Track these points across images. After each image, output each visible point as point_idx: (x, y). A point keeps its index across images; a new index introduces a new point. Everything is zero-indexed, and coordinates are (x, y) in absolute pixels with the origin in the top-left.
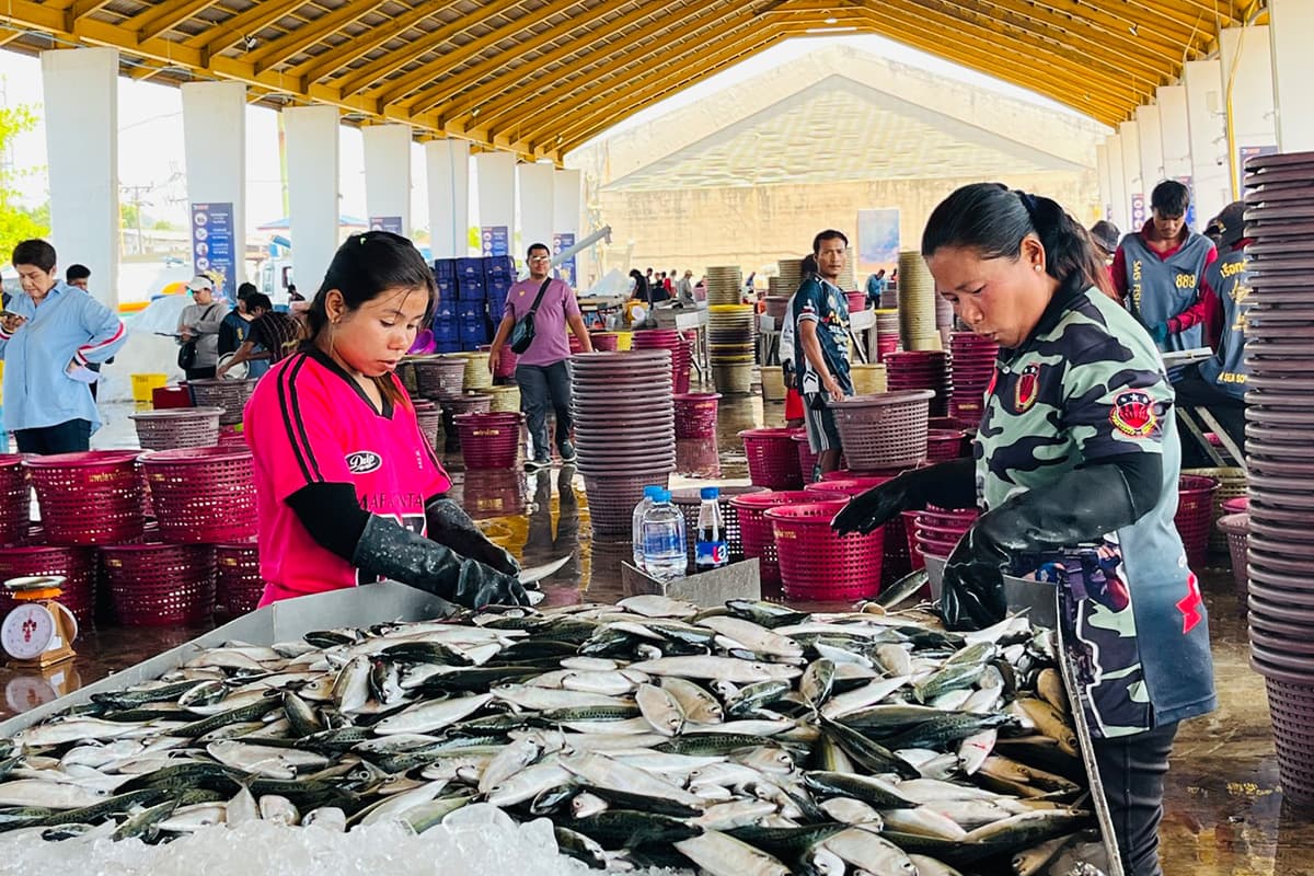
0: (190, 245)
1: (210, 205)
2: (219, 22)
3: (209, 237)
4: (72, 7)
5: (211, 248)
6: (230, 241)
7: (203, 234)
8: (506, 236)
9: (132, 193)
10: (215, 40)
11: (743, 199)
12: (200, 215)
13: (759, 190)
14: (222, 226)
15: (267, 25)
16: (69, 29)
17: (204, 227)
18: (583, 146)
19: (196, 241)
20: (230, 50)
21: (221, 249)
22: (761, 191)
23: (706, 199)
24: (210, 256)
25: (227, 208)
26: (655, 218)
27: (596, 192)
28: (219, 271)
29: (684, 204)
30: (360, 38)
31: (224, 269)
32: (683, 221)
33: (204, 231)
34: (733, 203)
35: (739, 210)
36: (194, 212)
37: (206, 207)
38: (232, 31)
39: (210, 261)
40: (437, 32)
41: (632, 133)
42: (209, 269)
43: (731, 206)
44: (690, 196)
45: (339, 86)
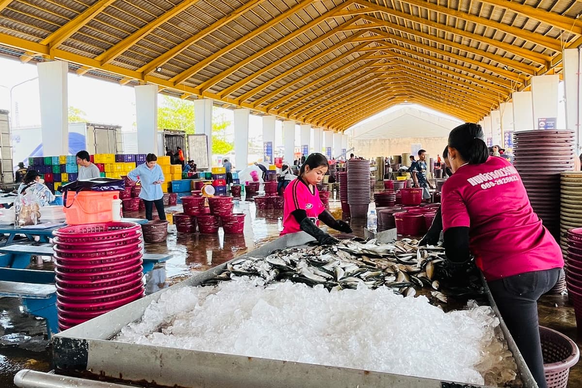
2: (271, 103)
3: (267, 149)
5: (267, 152)
6: (271, 150)
8: (331, 149)
10: (270, 107)
12: (265, 144)
14: (270, 147)
15: (281, 104)
16: (240, 105)
17: (266, 147)
18: (348, 129)
19: (264, 150)
20: (273, 109)
21: (269, 151)
23: (376, 141)
25: (271, 143)
27: (351, 140)
32: (371, 146)
35: (384, 144)
37: (267, 143)
38: (273, 105)
39: (267, 154)
40: (317, 105)
42: (267, 156)
43: (382, 143)
44: (372, 141)
45: (296, 116)
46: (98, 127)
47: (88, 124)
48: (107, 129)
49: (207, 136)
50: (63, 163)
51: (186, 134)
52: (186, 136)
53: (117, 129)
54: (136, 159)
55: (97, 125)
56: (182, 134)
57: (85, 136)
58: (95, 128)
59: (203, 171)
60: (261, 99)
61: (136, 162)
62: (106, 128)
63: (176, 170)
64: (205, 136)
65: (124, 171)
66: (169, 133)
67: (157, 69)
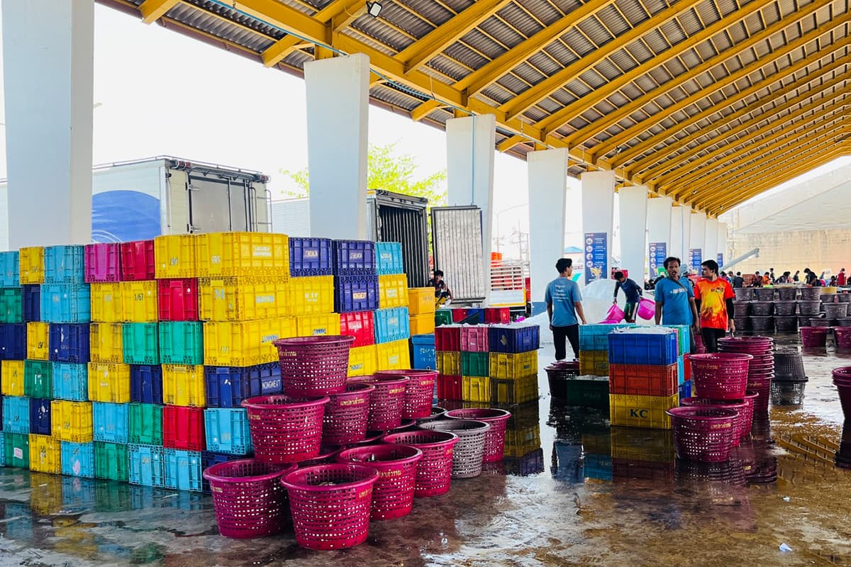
0: (583, 255)
1: (594, 234)
2: (603, 141)
3: (594, 251)
4: (545, 128)
5: (594, 256)
6: (605, 252)
7: (590, 249)
8: (700, 254)
9: (496, 240)
10: (599, 150)
11: (812, 236)
12: (589, 239)
13: (821, 232)
14: (600, 245)
15: (623, 144)
16: (543, 139)
17: (591, 245)
18: (728, 211)
19: (587, 253)
20: (603, 157)
21: (600, 256)
22: (823, 232)
23: (792, 236)
24: (594, 260)
25: (604, 236)
26: (763, 246)
27: (732, 234)
28: (598, 268)
29: (779, 239)
30: (660, 151)
31: (601, 267)
32: (778, 247)
33: (591, 247)
34: (806, 238)
35: (810, 242)
36: (586, 238)
37: (592, 235)
38: (609, 145)
39: (594, 263)
40: (695, 149)
41: (752, 205)
42: (593, 267)
43: (805, 240)
44: (782, 235)
45: (641, 178)
46: (201, 175)
47: (172, 164)
48: (227, 183)
49: (481, 212)
50: (32, 278)
51: (428, 206)
52: (428, 212)
53: (255, 185)
54: (335, 263)
55: (199, 169)
56: (418, 205)
57: (159, 201)
58: (190, 178)
59: (470, 304)
60: (588, 128)
61: (335, 272)
62: (225, 177)
63: (422, 302)
64: (478, 211)
65: (287, 316)
66: (387, 202)
67: (370, 9)
